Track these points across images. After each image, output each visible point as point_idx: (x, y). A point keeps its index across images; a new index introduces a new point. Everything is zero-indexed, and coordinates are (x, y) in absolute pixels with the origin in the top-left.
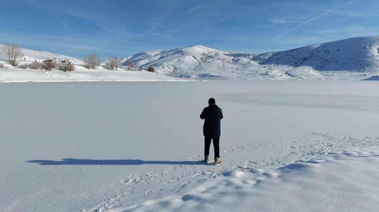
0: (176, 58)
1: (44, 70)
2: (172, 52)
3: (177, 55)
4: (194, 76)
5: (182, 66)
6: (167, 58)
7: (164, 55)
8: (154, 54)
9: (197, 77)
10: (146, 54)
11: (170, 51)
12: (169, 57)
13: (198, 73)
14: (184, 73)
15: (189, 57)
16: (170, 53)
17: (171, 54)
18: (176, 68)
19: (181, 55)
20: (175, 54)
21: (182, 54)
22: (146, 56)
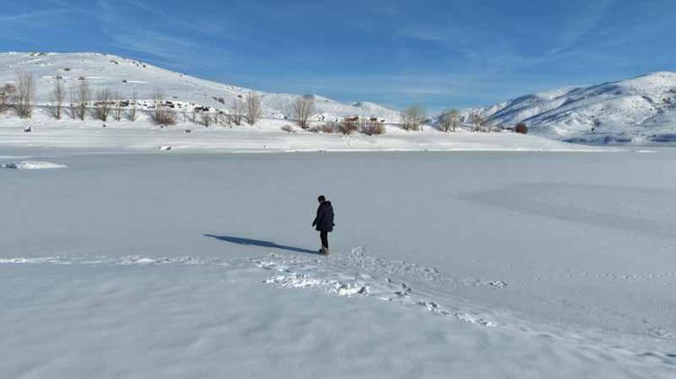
0: (602, 102)
1: (342, 134)
2: (592, 91)
3: (604, 96)
4: (638, 139)
5: (614, 118)
6: (579, 104)
7: (573, 97)
8: (553, 96)
9: (646, 142)
10: (538, 98)
11: (590, 88)
12: (585, 102)
13: (649, 133)
14: (614, 133)
15: (633, 98)
16: (589, 92)
17: (591, 95)
18: (598, 124)
19: (612, 96)
20: (600, 93)
21: (618, 93)
22: (535, 100)
